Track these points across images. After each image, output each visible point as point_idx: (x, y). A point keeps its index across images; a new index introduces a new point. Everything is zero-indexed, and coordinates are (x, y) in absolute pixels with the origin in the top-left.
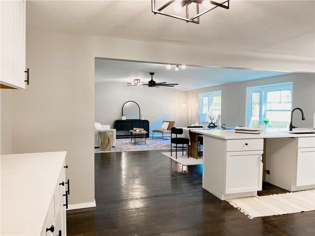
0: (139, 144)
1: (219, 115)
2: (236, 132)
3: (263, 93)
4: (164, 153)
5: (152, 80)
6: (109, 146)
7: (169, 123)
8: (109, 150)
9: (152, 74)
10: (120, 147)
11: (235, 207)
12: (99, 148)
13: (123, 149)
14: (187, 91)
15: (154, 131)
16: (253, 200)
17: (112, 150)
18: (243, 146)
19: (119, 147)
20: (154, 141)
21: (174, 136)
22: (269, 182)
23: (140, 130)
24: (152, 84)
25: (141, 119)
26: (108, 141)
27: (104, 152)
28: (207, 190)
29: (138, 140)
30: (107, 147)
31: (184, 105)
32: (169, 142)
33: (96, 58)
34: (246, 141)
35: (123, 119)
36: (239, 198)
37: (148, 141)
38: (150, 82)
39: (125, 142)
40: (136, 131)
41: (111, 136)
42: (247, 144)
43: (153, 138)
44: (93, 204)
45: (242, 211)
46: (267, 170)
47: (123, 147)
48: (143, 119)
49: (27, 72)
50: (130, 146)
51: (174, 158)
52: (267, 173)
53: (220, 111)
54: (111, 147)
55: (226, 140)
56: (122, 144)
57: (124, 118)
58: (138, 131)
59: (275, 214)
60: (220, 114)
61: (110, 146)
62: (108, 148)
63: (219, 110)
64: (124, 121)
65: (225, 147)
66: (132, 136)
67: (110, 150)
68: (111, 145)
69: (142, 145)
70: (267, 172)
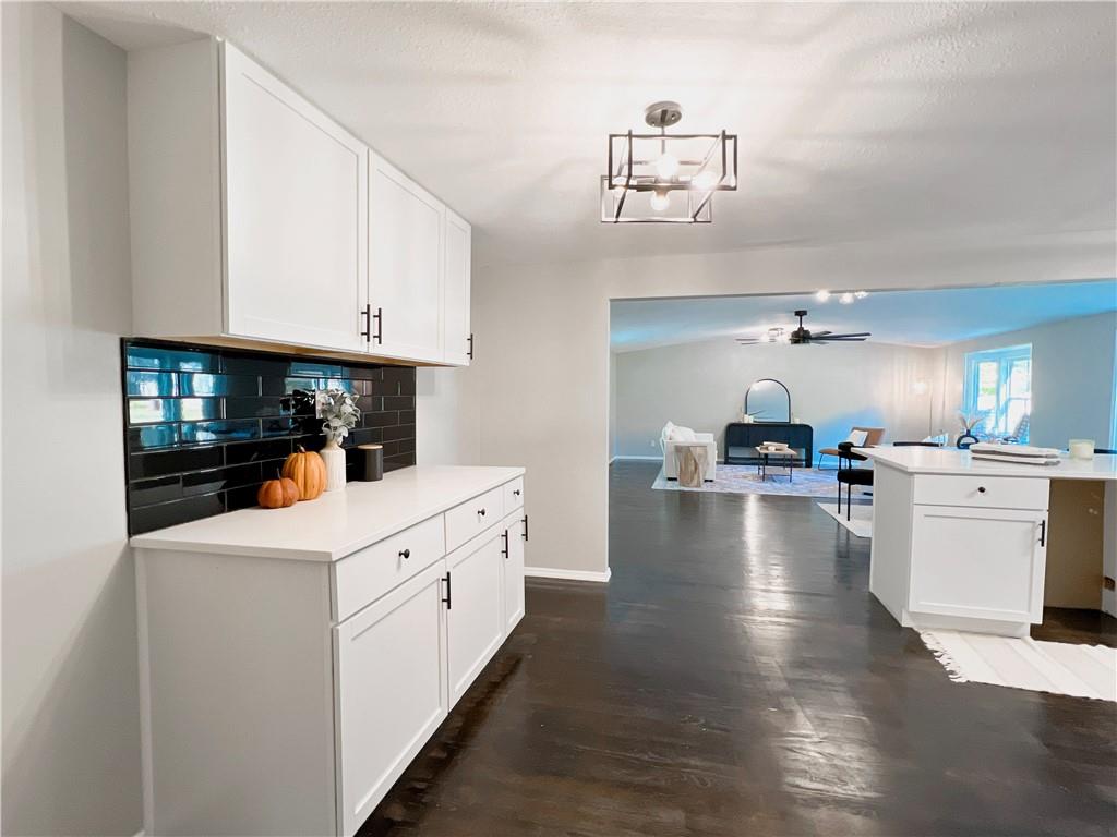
0: (774, 480)
1: (1025, 414)
2: (974, 458)
4: (824, 506)
5: (801, 329)
6: (696, 477)
7: (866, 433)
8: (697, 487)
9: (800, 314)
11: (930, 647)
12: (676, 479)
14: (931, 349)
15: (823, 452)
16: (1007, 644)
17: (705, 488)
18: (971, 495)
20: (821, 476)
21: (845, 464)
22: (1110, 613)
23: (778, 448)
24: (801, 337)
25: (791, 423)
26: (693, 468)
27: (686, 489)
28: (879, 598)
29: (770, 470)
30: (692, 479)
31: (920, 387)
32: (834, 478)
33: (612, 300)
34: (982, 482)
35: (746, 422)
36: (961, 632)
37: (799, 474)
38: (796, 334)
39: (742, 473)
40: (767, 448)
41: (700, 456)
42: (982, 490)
43: (821, 469)
44: (604, 576)
45: (943, 661)
46: (1107, 578)
48: (797, 421)
49: (471, 339)
51: (842, 519)
52: (1106, 587)
54: (702, 480)
55: (912, 474)
56: (736, 476)
57: (749, 419)
58: (772, 448)
59: (1050, 691)
61: (699, 477)
62: (695, 482)
63: (1025, 399)
64: (748, 425)
65: (908, 491)
66: (766, 460)
67: (699, 486)
68: (701, 475)
69: (781, 482)
70: (1106, 582)
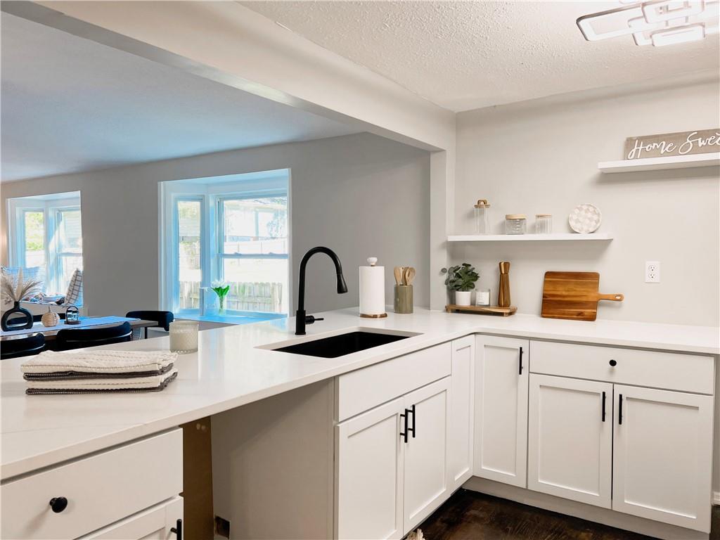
1: (78, 271)
3: (212, 203)
46: (218, 519)
52: (218, 532)
53: (80, 259)
60: (81, 269)
63: (77, 255)
70: (218, 523)
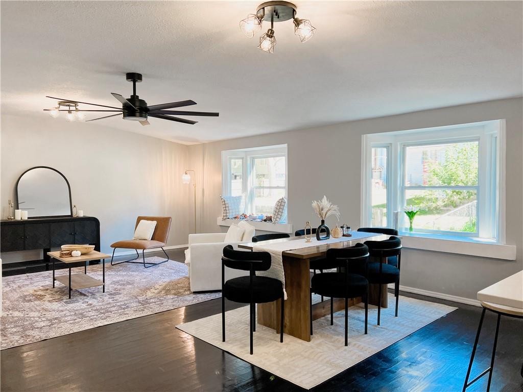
0: (81, 294)
1: (282, 199)
5: (135, 96)
7: (155, 223)
10: (20, 319)
13: (33, 328)
14: (187, 146)
15: (116, 246)
19: (16, 314)
23: (84, 251)
25: (74, 215)
31: (187, 178)
35: (18, 218)
40: (70, 254)
43: (113, 264)
47: (32, 314)
48: (81, 214)
50: (56, 305)
56: (24, 298)
57: (22, 215)
58: (77, 253)
69: (93, 295)
